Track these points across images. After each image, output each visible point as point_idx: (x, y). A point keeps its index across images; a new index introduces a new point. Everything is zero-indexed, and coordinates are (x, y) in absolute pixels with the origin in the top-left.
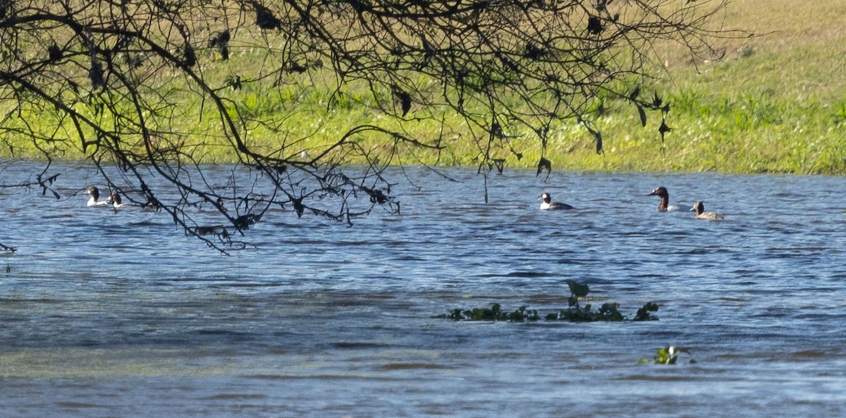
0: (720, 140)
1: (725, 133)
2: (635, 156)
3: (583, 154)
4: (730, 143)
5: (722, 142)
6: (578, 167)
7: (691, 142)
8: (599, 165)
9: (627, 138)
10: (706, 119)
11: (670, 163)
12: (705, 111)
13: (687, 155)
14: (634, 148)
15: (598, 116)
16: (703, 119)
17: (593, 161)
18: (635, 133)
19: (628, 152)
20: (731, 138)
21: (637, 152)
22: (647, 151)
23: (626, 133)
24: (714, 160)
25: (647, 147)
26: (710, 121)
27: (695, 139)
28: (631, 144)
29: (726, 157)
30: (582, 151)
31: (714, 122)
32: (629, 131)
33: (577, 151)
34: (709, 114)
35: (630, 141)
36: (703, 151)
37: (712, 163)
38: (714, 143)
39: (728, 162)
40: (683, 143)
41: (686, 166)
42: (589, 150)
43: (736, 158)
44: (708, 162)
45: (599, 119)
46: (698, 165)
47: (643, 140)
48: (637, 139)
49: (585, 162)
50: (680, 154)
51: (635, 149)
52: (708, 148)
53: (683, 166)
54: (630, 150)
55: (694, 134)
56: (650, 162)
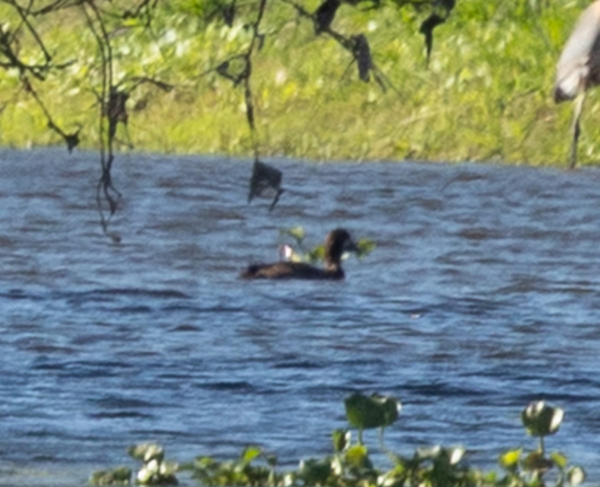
0: (511, 86)
1: (524, 68)
2: (299, 122)
3: (169, 115)
4: (537, 93)
5: (517, 88)
6: (155, 147)
7: (440, 92)
8: (209, 144)
9: (280, 76)
10: (478, 33)
11: (387, 140)
12: (477, 12)
13: (431, 121)
14: (298, 100)
15: (208, 19)
16: (469, 34)
17: (194, 133)
18: (300, 65)
19: (281, 112)
20: (536, 82)
21: (302, 113)
22: (330, 107)
23: (278, 61)
24: (497, 132)
25: (328, 99)
26: (487, 36)
27: (450, 82)
28: (292, 90)
29: (528, 129)
30: (166, 108)
31: (497, 38)
32: (286, 62)
33: (154, 108)
34: (486, 19)
35: (287, 82)
36: (470, 111)
37: (489, 140)
38: (496, 94)
39: (530, 142)
40: (421, 93)
41: (427, 147)
42: (185, 107)
43: (552, 130)
44: (478, 140)
45: (211, 28)
46: (455, 146)
47: (319, 83)
48: (303, 79)
49: (173, 135)
50: (413, 118)
51: (300, 103)
52: (482, 103)
53: (418, 148)
54: (288, 104)
55: (447, 69)
56: (335, 138)
